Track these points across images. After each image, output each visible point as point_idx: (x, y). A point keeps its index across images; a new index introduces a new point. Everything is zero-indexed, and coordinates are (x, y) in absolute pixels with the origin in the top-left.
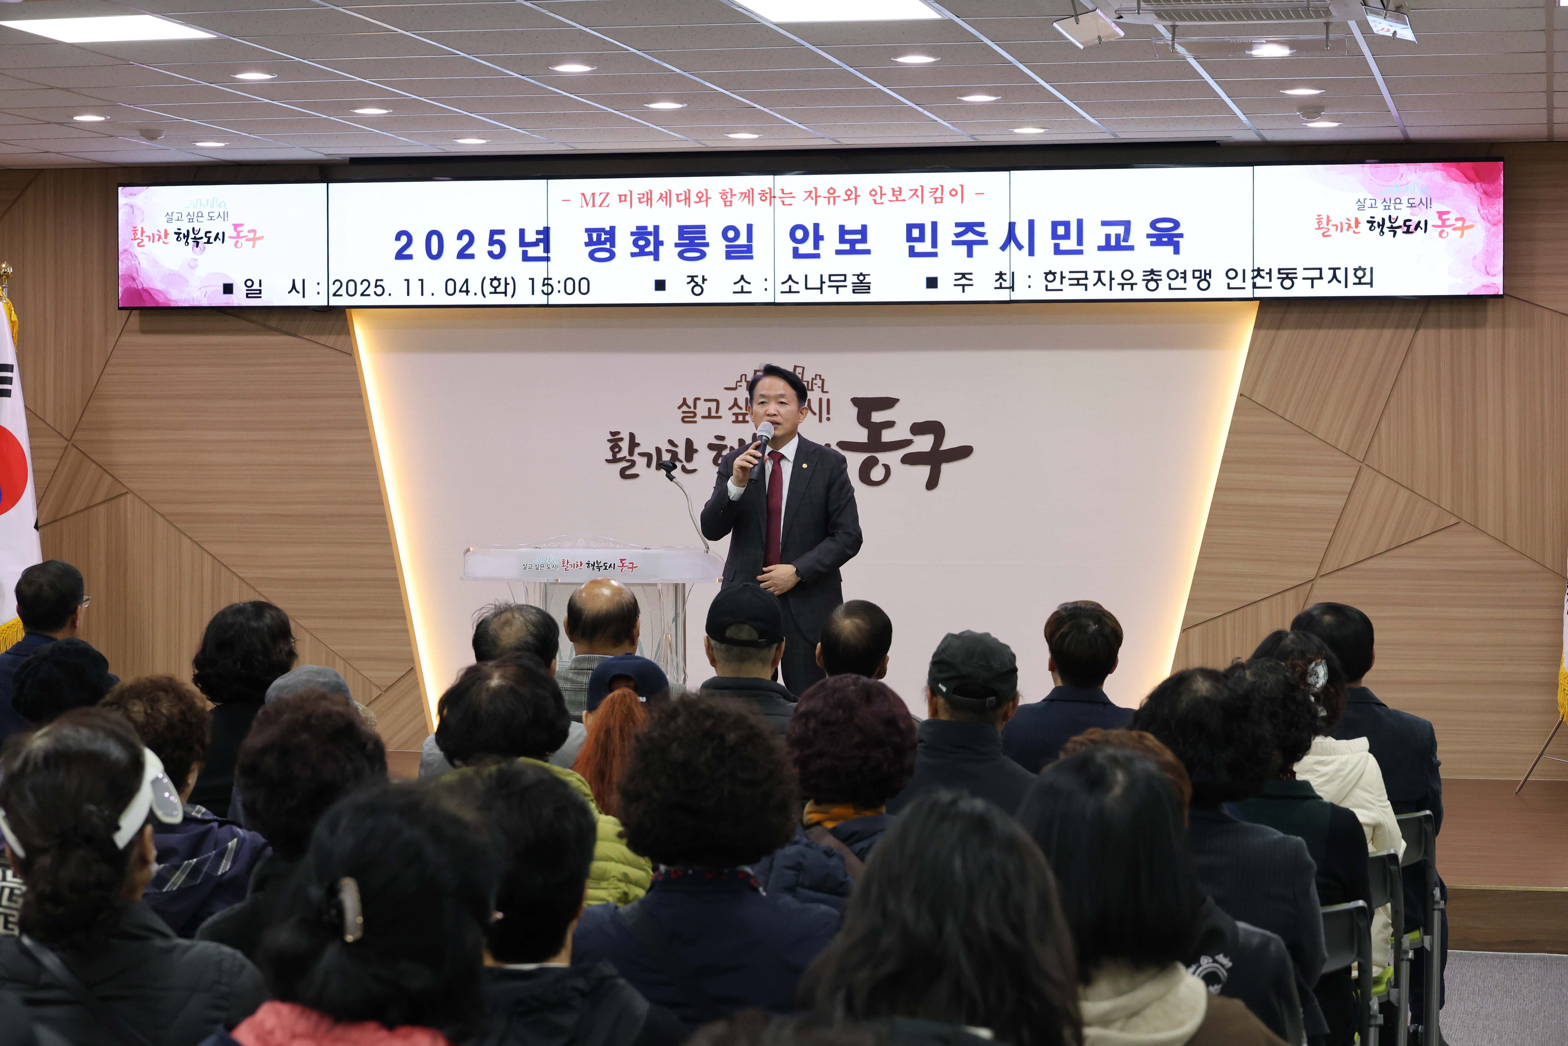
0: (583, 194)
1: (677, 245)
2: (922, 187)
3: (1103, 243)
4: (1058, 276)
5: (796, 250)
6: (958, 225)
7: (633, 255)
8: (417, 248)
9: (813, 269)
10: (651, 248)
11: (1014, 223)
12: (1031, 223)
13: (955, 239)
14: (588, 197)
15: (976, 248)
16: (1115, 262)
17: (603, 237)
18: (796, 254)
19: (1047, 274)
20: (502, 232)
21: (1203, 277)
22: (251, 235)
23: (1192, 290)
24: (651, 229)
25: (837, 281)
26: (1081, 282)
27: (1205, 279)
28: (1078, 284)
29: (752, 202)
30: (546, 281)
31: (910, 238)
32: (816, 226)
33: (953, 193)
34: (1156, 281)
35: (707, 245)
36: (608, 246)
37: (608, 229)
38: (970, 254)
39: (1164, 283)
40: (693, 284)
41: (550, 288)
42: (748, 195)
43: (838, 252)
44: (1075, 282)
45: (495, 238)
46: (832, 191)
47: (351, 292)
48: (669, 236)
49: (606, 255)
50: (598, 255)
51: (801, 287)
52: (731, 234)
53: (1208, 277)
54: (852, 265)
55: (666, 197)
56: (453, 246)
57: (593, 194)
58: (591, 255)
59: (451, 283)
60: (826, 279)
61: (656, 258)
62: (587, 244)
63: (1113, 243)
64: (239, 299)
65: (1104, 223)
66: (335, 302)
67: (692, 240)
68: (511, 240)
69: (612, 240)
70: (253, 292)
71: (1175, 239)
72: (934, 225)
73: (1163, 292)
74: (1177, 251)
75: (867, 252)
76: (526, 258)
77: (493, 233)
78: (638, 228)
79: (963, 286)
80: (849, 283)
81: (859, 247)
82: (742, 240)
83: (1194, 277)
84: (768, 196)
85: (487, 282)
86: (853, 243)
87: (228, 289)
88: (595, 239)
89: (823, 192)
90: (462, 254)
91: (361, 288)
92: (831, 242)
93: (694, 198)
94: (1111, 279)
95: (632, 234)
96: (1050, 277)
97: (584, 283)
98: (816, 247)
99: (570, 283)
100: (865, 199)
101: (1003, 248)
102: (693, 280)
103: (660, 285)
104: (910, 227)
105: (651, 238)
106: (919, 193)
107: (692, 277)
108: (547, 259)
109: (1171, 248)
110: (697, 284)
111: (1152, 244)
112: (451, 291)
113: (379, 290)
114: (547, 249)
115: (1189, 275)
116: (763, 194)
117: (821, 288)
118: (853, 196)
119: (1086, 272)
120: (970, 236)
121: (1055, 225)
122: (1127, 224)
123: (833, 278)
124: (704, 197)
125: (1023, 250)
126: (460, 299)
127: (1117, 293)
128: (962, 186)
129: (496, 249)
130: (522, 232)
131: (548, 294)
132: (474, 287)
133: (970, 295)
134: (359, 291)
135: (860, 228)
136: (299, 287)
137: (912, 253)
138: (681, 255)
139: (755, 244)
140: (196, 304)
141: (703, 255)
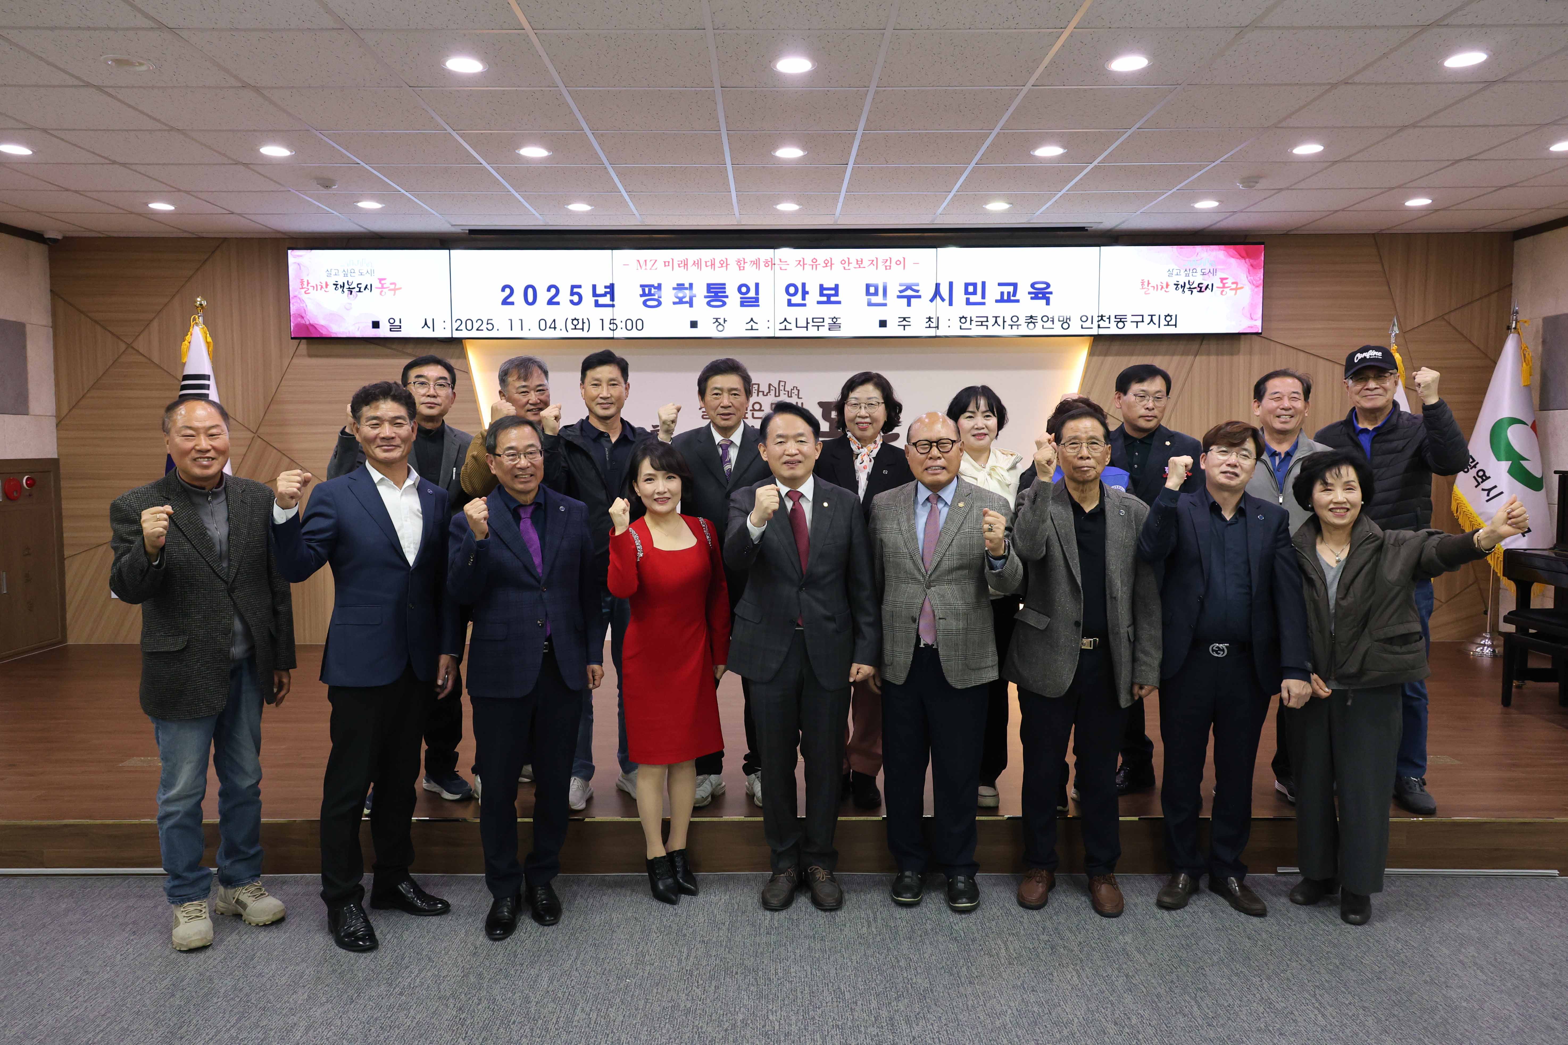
0: (638, 261)
1: (706, 297)
2: (877, 258)
3: (999, 298)
4: (968, 320)
5: (789, 301)
6: (901, 285)
7: (674, 303)
8: (518, 297)
9: (801, 314)
10: (687, 299)
11: (939, 284)
12: (951, 284)
13: (899, 294)
14: (642, 263)
15: (913, 300)
16: (1007, 310)
17: (653, 291)
18: (790, 304)
19: (961, 318)
20: (580, 287)
22: (392, 287)
23: (1058, 329)
24: (687, 285)
25: (818, 322)
26: (984, 323)
27: (1066, 322)
28: (982, 325)
29: (758, 267)
30: (612, 321)
31: (868, 293)
32: (804, 285)
33: (898, 263)
34: (1034, 323)
35: (727, 297)
36: (656, 297)
37: (656, 285)
38: (909, 304)
39: (1040, 324)
40: (717, 324)
41: (615, 326)
42: (756, 263)
43: (819, 303)
44: (980, 323)
45: (574, 289)
46: (814, 260)
47: (469, 327)
48: (700, 291)
49: (655, 303)
50: (649, 303)
51: (793, 326)
52: (744, 289)
53: (1068, 320)
54: (828, 311)
55: (698, 264)
56: (544, 296)
57: (646, 261)
58: (645, 303)
59: (543, 323)
60: (810, 321)
62: (641, 296)
63: (1005, 298)
64: (384, 332)
65: (1000, 284)
66: (457, 335)
67: (716, 293)
68: (586, 292)
69: (659, 293)
70: (394, 328)
71: (1047, 295)
72: (885, 285)
73: (1039, 331)
74: (1048, 303)
75: (839, 302)
76: (597, 305)
77: (573, 287)
78: (678, 285)
79: (904, 326)
80: (826, 323)
81: (833, 299)
82: (752, 294)
83: (1059, 321)
84: (770, 263)
85: (569, 321)
86: (829, 296)
87: (376, 325)
88: (647, 292)
89: (808, 261)
90: (550, 302)
91: (476, 326)
92: (814, 295)
93: (717, 264)
94: (1004, 322)
95: (674, 289)
96: (963, 320)
97: (639, 322)
98: (804, 299)
99: (629, 322)
100: (837, 266)
101: (932, 300)
102: (717, 321)
103: (694, 324)
104: (868, 286)
105: (687, 292)
106: (875, 263)
107: (717, 319)
108: (613, 306)
109: (1044, 301)
110: (720, 324)
111: (1032, 298)
112: (543, 327)
113: (490, 327)
114: (612, 299)
115: (1056, 319)
116: (766, 262)
117: (807, 327)
118: (829, 264)
119: (987, 317)
120: (909, 293)
121: (967, 285)
122: (1015, 285)
123: (815, 320)
124: (724, 264)
125: (945, 302)
126: (550, 333)
127: (1008, 332)
128: (904, 258)
129: (576, 298)
130: (594, 287)
131: (613, 330)
132: (560, 324)
133: (909, 332)
134: (475, 327)
135: (834, 286)
136: (430, 323)
137: (870, 304)
138: (708, 304)
139: (760, 296)
140: (352, 335)
141: (724, 304)
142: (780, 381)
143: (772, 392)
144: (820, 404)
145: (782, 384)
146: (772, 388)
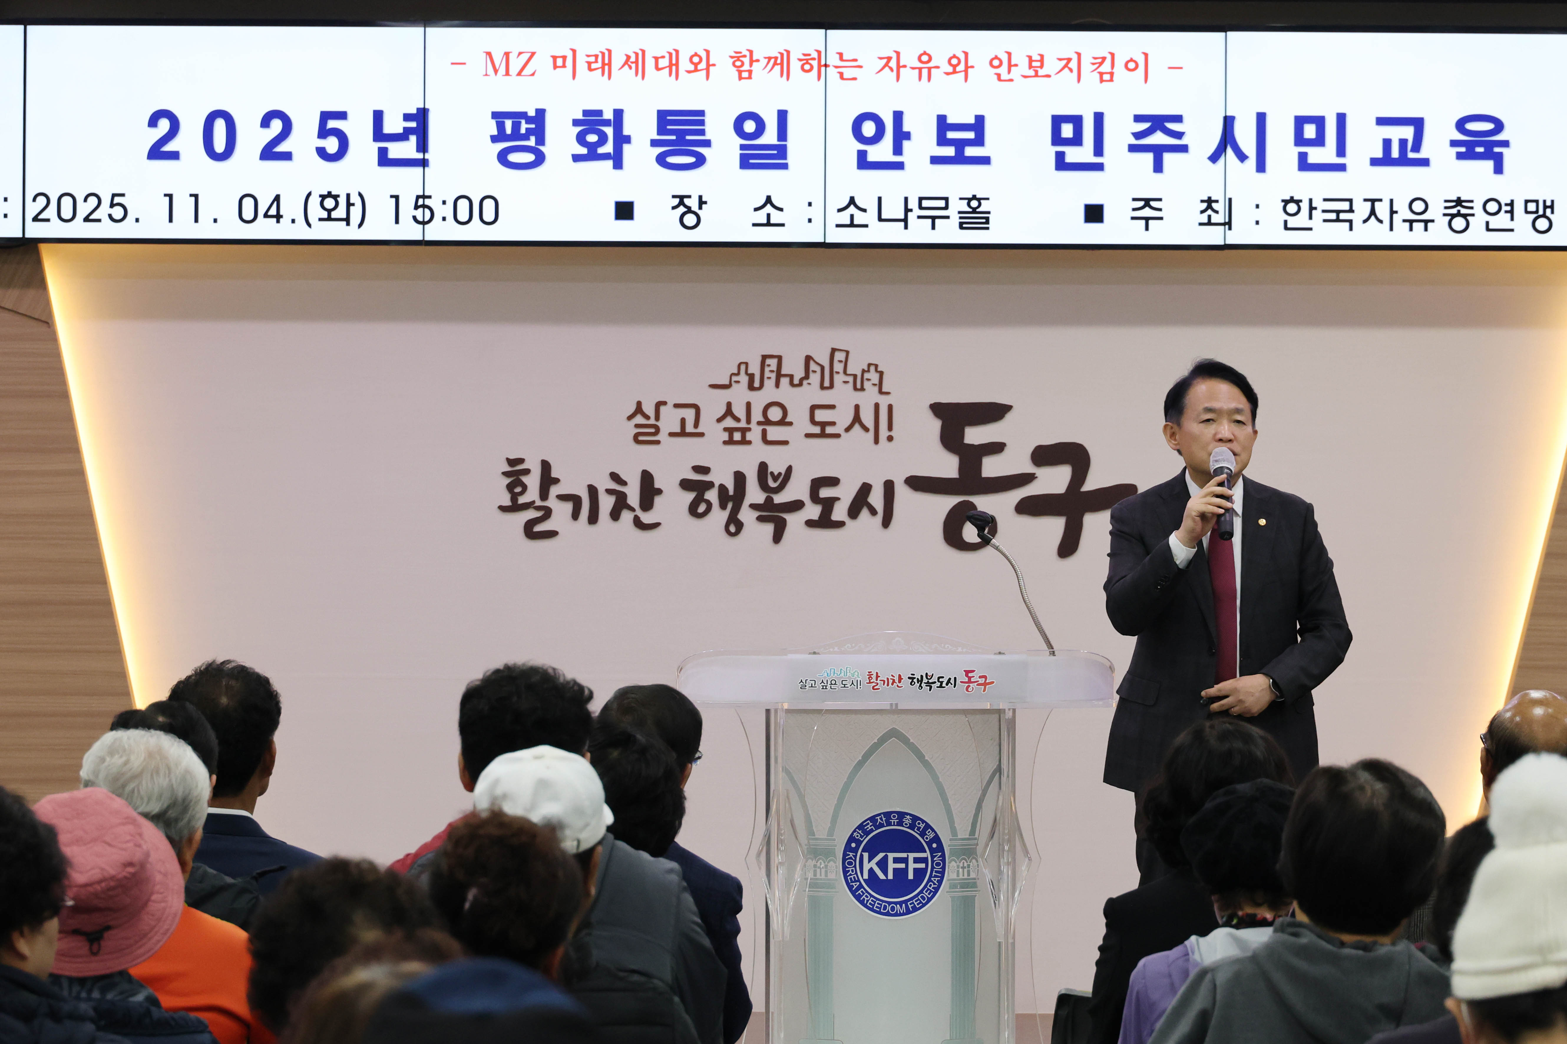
0: (489, 54)
1: (654, 143)
2: (1079, 55)
3: (1379, 154)
4: (1305, 206)
5: (862, 155)
6: (1138, 119)
7: (577, 158)
8: (188, 141)
9: (891, 188)
10: (608, 148)
11: (1233, 118)
12: (1261, 118)
13: (1134, 141)
14: (498, 58)
15: (1168, 157)
16: (1399, 184)
17: (524, 127)
18: (863, 162)
19: (1286, 202)
20: (342, 116)
21: (1541, 212)
23: (1523, 233)
24: (608, 115)
25: (933, 208)
26: (1343, 216)
27: (1544, 216)
28: (1338, 220)
29: (786, 72)
30: (421, 201)
31: (1057, 139)
32: (898, 116)
33: (1131, 65)
34: (1465, 216)
35: (707, 144)
36: (532, 142)
37: (532, 113)
38: (1158, 167)
39: (1479, 219)
40: (682, 209)
41: (427, 211)
42: (781, 62)
43: (935, 160)
44: (1333, 216)
45: (329, 124)
46: (925, 58)
47: (67, 213)
48: (641, 128)
49: (529, 157)
50: (514, 157)
51: (870, 217)
52: (750, 126)
53: (1548, 211)
54: (958, 182)
55: (635, 62)
56: (252, 138)
57: (507, 54)
58: (502, 158)
59: (248, 203)
60: (913, 204)
61: (618, 164)
62: (494, 139)
63: (1395, 153)
65: (1382, 121)
66: (34, 231)
67: (681, 134)
68: (358, 130)
69: (539, 133)
71: (1497, 150)
72: (1099, 118)
73: (1477, 236)
74: (1499, 169)
75: (985, 161)
76: (384, 160)
77: (326, 116)
78: (586, 113)
79: (1147, 219)
80: (953, 212)
81: (970, 151)
82: (770, 137)
83: (1527, 212)
84: (815, 63)
85: (314, 201)
86: (960, 145)
88: (509, 130)
89: (909, 59)
90: (269, 153)
91: (83, 209)
92: (923, 142)
93: (685, 64)
94: (1393, 212)
95: (576, 123)
96: (1292, 208)
97: (489, 205)
98: (898, 150)
99: (463, 205)
100: (982, 72)
101: (1214, 158)
102: (681, 203)
103: (624, 211)
104: (1057, 121)
105: (609, 131)
106: (1073, 65)
107: (682, 198)
108: (424, 163)
109: (1490, 164)
110: (689, 210)
111: (1460, 156)
112: (248, 214)
113: (118, 213)
114: (423, 146)
115: (1519, 208)
116: (806, 60)
117: (905, 220)
118: (961, 67)
119: (1350, 201)
120: (1159, 138)
121: (1300, 122)
122: (1418, 124)
123: (925, 203)
124: (702, 63)
125: (1247, 162)
126: (265, 229)
127: (1402, 236)
128: (1146, 55)
129: (332, 145)
130: (378, 116)
131: (424, 223)
132: (291, 208)
133: (1158, 235)
134: (81, 213)
135: (972, 121)
137: (1061, 164)
138: (661, 160)
139: (792, 144)
141: (701, 160)
142: (834, 351)
143: (815, 378)
144: (937, 409)
145: (839, 356)
146: (813, 366)
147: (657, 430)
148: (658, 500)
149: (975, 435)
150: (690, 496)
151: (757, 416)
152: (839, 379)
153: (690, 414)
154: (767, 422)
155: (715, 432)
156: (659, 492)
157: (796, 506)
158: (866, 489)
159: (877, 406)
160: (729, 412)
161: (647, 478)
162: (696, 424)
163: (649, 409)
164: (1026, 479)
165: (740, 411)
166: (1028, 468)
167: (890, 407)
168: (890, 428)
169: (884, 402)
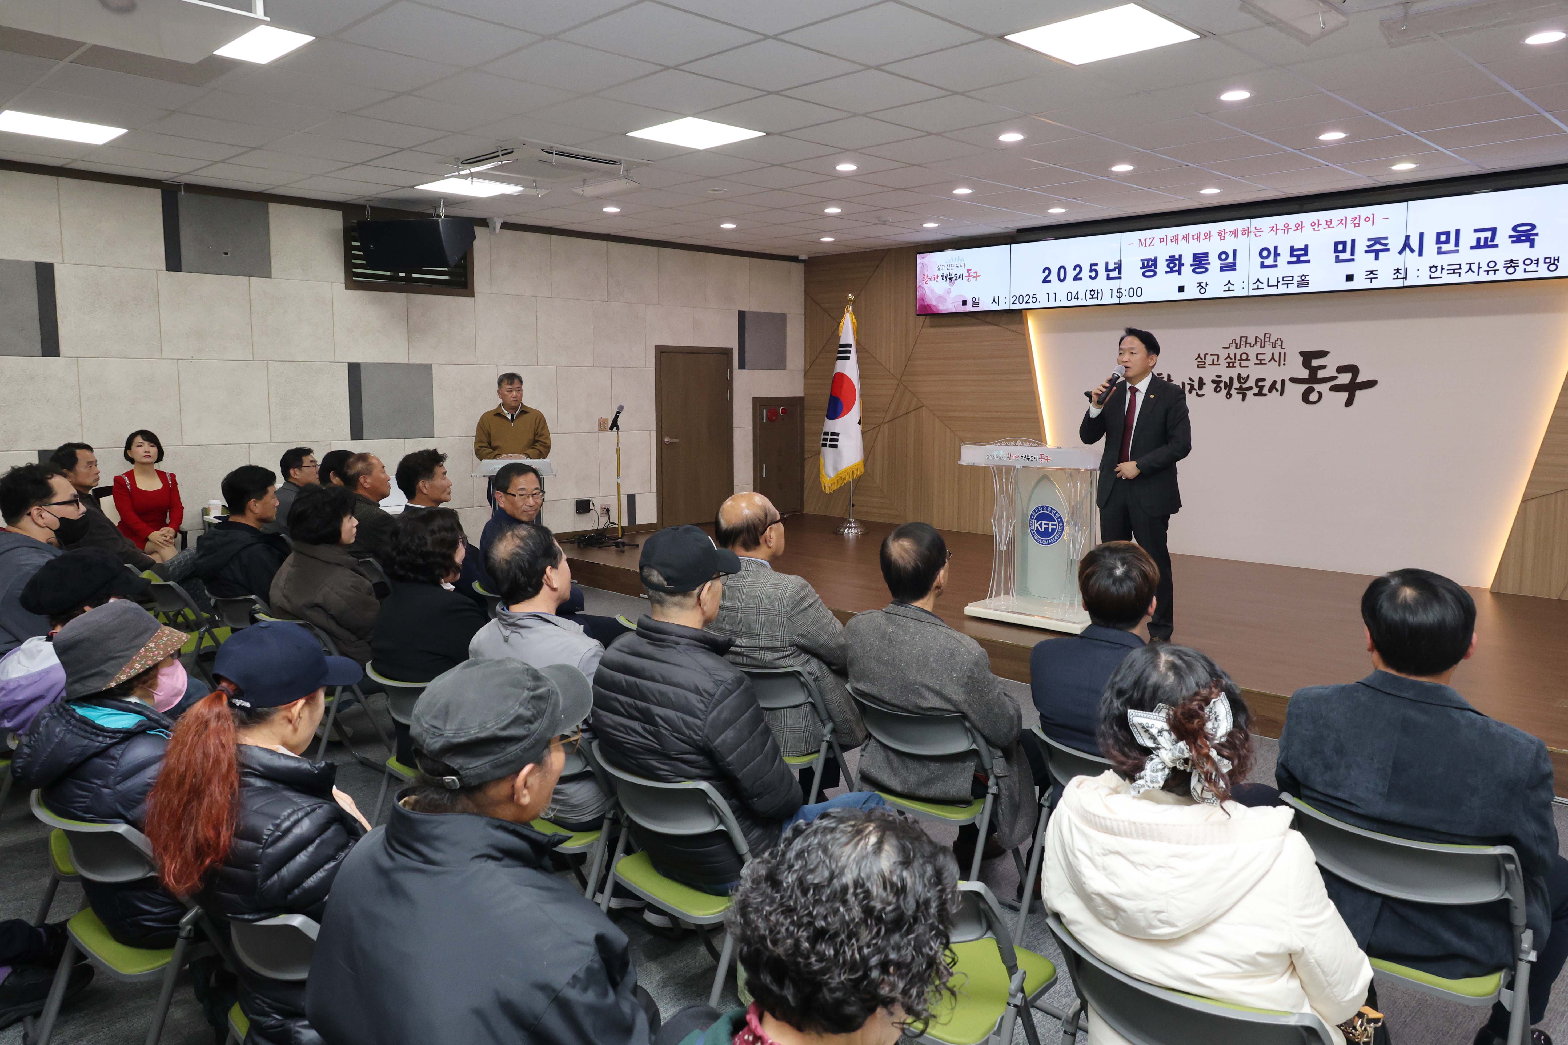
0: (1140, 240)
1: (1192, 265)
2: (1346, 218)
3: (1474, 244)
4: (1439, 269)
5: (1262, 263)
6: (1369, 240)
7: (1167, 272)
8: (1054, 277)
9: (1272, 275)
10: (1177, 268)
11: (1409, 236)
12: (1422, 235)
13: (1367, 249)
14: (1143, 241)
15: (1381, 254)
16: (1484, 256)
17: (1150, 263)
18: (1263, 266)
19: (1431, 267)
20: (1096, 264)
21: (1552, 262)
22: (975, 275)
23: (1543, 271)
24: (1177, 257)
25: (1287, 280)
26: (1456, 271)
27: (1554, 264)
28: (1454, 273)
29: (1236, 236)
30: (1119, 291)
31: (1336, 251)
32: (1276, 248)
33: (1367, 220)
34: (1514, 267)
35: (1209, 264)
36: (1153, 268)
37: (1152, 259)
38: (1377, 258)
39: (1521, 267)
40: (1200, 287)
41: (1121, 294)
42: (1235, 233)
43: (1289, 263)
44: (1452, 271)
45: (1093, 267)
46: (1287, 225)
47: (1021, 301)
48: (1188, 260)
49: (1152, 273)
50: (1147, 274)
51: (1265, 285)
52: (1223, 256)
53: (1556, 262)
54: (1298, 270)
55: (1186, 238)
56: (1071, 274)
57: (1146, 239)
58: (1144, 274)
59: (1070, 294)
60: (1280, 279)
61: (1180, 274)
62: (1141, 268)
63: (1482, 243)
64: (969, 308)
65: (1476, 231)
66: (1013, 307)
67: (1200, 261)
68: (1101, 269)
69: (1155, 265)
70: (976, 304)
71: (1531, 237)
72: (1353, 241)
73: (1520, 274)
74: (1532, 246)
75: (1308, 261)
76: (1109, 278)
77: (1092, 265)
78: (1170, 257)
79: (1371, 279)
80: (1295, 281)
81: (1302, 258)
82: (1230, 260)
83: (1545, 263)
84: (1247, 232)
85: (1088, 293)
86: (1298, 256)
87: (964, 303)
88: (1146, 265)
89: (1280, 226)
90: (1076, 278)
91: (1025, 299)
92: (1285, 256)
93: (1202, 237)
94: (1479, 268)
95: (1167, 260)
96: (1433, 269)
97: (1139, 290)
98: (1275, 261)
99: (1131, 291)
100: (1308, 228)
101: (1400, 252)
102: (1199, 285)
103: (1181, 289)
104: (1336, 244)
105: (1177, 262)
106: (1344, 222)
107: (1201, 283)
108: (1120, 278)
109: (1528, 244)
110: (1202, 287)
111: (1513, 242)
112: (1069, 299)
113: (1034, 300)
114: (1120, 273)
115: (1541, 262)
116: (1243, 231)
117: (1277, 286)
118: (1300, 227)
119: (1460, 265)
120: (1378, 247)
121: (1439, 235)
122: (1494, 230)
123: (1285, 279)
124: (1208, 236)
125: (1415, 253)
126: (1074, 303)
127: (1484, 277)
128: (1373, 215)
129: (1093, 274)
130: (1107, 264)
131: (1119, 298)
132: (1082, 295)
133: (1376, 284)
134: (1025, 301)
135: (1303, 247)
136: (997, 300)
137: (1337, 260)
138: (1194, 271)
139: (1238, 261)
140: (950, 311)
141: (1207, 270)
142: (1265, 334)
143: (1259, 344)
144: (1302, 353)
145: (1268, 336)
146: (1258, 340)
147: (1205, 363)
148: (1204, 387)
149: (1315, 363)
150: (1215, 385)
151: (1238, 357)
152: (1267, 344)
153: (1215, 358)
154: (1241, 359)
155: (1223, 363)
156: (1205, 384)
157: (1250, 388)
158: (1275, 382)
159: (1280, 353)
160: (1229, 356)
161: (1201, 379)
162: (1218, 361)
163: (1202, 356)
164: (1334, 378)
165: (1232, 356)
166: (1335, 374)
167: (1285, 353)
168: (1284, 361)
169: (1282, 351)
